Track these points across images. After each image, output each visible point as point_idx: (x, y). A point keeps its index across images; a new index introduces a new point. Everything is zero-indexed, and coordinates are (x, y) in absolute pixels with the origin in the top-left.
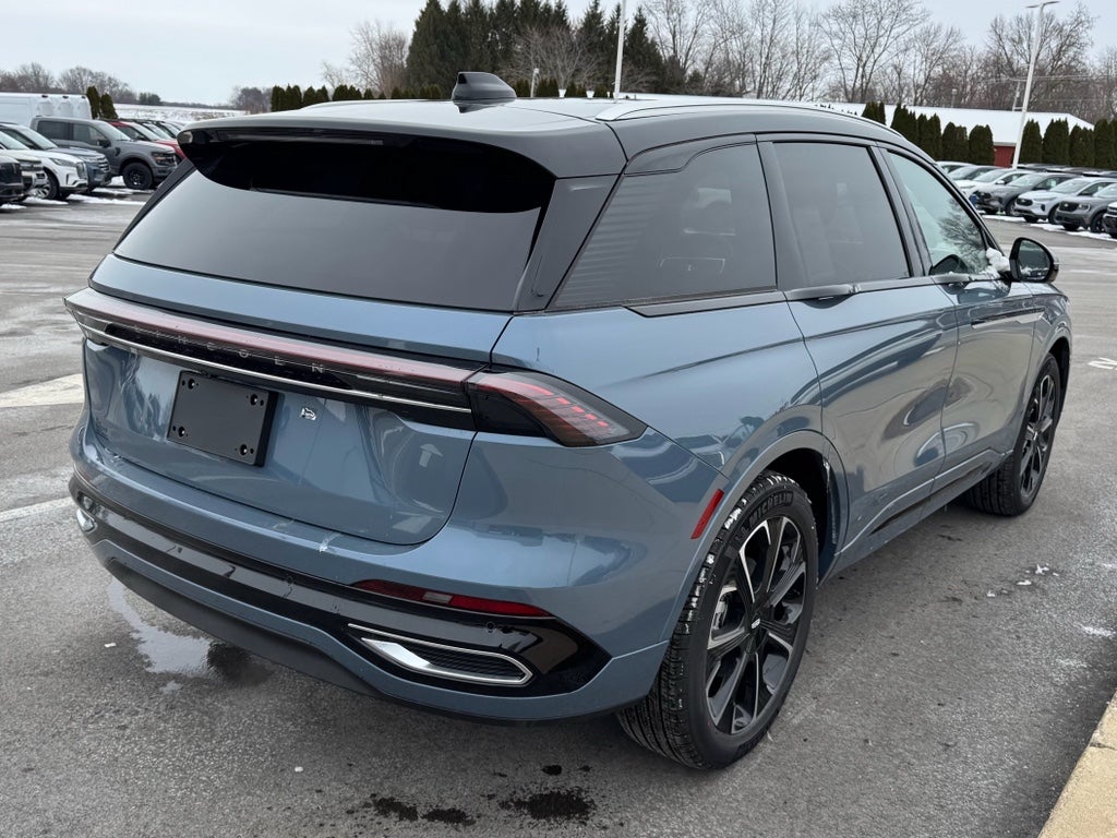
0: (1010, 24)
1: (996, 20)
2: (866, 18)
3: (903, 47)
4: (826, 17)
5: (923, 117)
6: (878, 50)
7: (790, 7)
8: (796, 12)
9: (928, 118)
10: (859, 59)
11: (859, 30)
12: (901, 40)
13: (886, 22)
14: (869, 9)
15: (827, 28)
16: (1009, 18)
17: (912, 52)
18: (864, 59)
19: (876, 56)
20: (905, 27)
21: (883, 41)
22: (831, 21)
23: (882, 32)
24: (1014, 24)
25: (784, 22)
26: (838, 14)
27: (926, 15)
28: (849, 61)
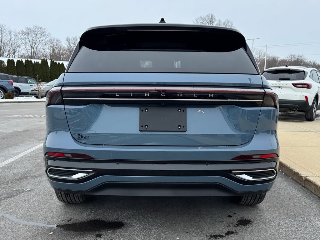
0: (71, 39)
1: (67, 38)
2: (32, 34)
3: (45, 44)
4: (19, 33)
5: (59, 63)
6: (37, 44)
7: (6, 30)
8: (9, 31)
9: (61, 64)
10: (32, 47)
11: (30, 38)
12: (43, 41)
13: (38, 36)
14: (32, 32)
15: (20, 37)
16: (71, 37)
17: (47, 45)
18: (33, 47)
19: (37, 46)
20: (44, 38)
21: (38, 41)
22: (21, 35)
23: (37, 39)
24: (72, 39)
25: (5, 34)
26: (23, 33)
27: (50, 35)
28: (29, 47)
